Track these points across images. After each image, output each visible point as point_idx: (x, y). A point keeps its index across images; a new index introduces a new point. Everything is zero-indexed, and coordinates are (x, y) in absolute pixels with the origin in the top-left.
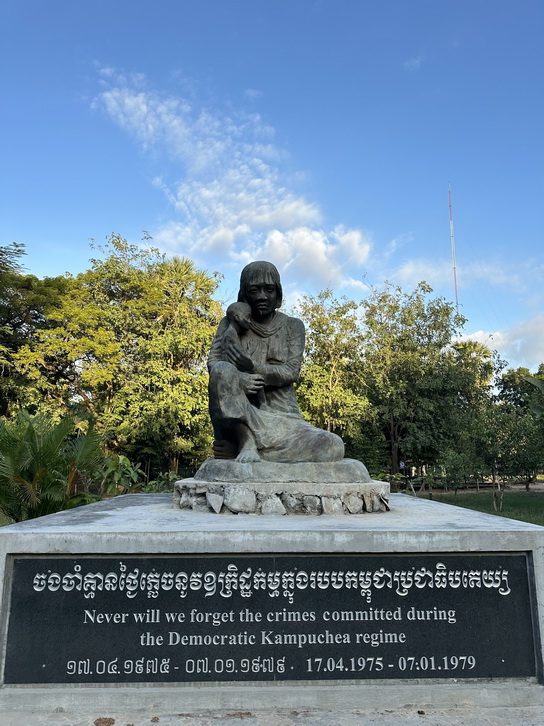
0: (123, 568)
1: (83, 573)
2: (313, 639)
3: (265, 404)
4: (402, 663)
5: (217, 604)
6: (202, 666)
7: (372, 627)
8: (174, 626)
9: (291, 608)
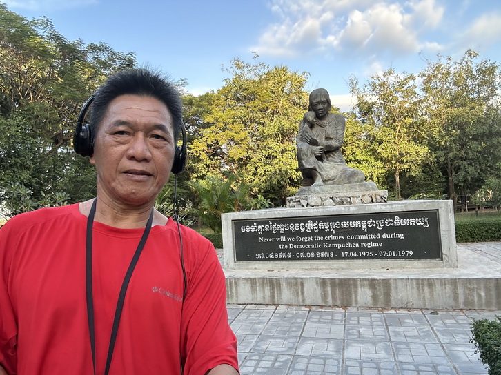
0: (271, 223)
1: (257, 225)
2: (343, 245)
3: (326, 160)
4: (381, 254)
5: (305, 234)
6: (302, 255)
7: (367, 241)
8: (291, 242)
9: (334, 235)
